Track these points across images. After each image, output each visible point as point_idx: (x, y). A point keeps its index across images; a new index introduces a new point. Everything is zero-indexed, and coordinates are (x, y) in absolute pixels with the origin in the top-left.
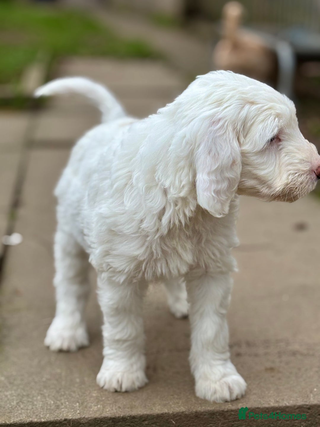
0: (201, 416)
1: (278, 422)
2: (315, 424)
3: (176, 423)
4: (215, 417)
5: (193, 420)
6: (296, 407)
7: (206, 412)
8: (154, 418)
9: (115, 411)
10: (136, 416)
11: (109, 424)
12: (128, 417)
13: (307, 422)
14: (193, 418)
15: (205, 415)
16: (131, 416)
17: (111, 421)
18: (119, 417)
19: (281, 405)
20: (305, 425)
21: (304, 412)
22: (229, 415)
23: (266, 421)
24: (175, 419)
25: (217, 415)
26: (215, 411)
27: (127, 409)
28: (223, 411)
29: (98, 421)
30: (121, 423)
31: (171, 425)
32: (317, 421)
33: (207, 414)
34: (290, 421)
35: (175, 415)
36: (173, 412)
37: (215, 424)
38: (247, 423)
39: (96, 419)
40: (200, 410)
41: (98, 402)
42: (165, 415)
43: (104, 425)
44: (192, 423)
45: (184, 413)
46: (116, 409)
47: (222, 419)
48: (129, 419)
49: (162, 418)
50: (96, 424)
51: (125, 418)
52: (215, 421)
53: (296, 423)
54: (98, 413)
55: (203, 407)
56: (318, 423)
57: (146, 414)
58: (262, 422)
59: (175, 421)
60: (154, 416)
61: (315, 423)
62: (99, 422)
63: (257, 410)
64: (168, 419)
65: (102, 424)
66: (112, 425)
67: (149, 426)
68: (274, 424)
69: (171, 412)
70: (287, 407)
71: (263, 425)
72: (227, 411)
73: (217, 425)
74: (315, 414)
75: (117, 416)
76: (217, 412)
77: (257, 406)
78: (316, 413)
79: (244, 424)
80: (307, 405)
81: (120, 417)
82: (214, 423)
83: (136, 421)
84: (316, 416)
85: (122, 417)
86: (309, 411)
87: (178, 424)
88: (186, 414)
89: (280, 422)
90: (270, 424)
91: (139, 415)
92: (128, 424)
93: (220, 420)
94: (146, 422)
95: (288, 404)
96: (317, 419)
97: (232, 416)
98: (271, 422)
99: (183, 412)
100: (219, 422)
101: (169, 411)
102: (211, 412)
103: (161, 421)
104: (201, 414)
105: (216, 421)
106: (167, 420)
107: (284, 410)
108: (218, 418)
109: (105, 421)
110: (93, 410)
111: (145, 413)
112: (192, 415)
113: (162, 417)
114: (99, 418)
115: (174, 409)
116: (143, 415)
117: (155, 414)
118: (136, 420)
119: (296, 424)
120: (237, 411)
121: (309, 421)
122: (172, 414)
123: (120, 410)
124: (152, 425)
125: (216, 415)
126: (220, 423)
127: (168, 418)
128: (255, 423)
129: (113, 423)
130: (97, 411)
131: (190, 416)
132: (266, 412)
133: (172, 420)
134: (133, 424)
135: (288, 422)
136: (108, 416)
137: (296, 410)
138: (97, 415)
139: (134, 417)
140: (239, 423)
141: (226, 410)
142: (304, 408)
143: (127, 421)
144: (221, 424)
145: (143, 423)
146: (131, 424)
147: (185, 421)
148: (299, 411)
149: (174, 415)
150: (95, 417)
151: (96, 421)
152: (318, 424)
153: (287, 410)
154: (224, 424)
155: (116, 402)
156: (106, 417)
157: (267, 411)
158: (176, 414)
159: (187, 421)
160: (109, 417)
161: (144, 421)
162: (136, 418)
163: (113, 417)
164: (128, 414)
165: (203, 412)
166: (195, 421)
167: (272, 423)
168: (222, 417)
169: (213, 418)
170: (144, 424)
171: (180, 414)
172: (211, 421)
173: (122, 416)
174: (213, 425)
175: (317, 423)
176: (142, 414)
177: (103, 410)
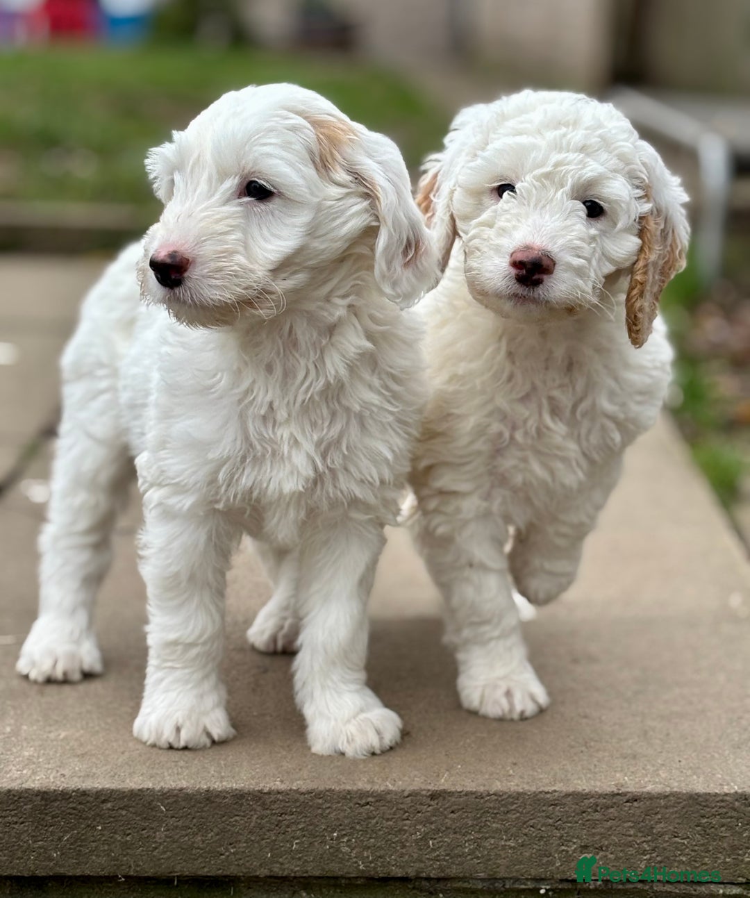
0: (217, 800)
1: (370, 821)
2: (444, 831)
3: (166, 810)
4: (245, 804)
5: (202, 805)
6: (406, 794)
7: (227, 792)
8: (123, 798)
9: (52, 780)
10: (89, 790)
11: (35, 803)
12: (73, 791)
13: (428, 825)
14: (200, 803)
15: (225, 798)
16: (79, 789)
17: (39, 798)
18: (55, 790)
19: (376, 788)
20: (424, 831)
21: (421, 804)
22: (271, 802)
23: (345, 817)
24: (166, 801)
25: (249, 798)
26: (246, 791)
27: (76, 779)
28: (260, 791)
29: (14, 796)
30: (58, 803)
31: (158, 815)
32: (448, 825)
33: (228, 795)
34: (394, 820)
35: (166, 794)
36: (162, 787)
37: (244, 816)
38: (308, 819)
39: (9, 791)
40: (216, 787)
41: (26, 765)
42: (145, 793)
43: (25, 805)
44: (199, 812)
45: (185, 791)
46: (54, 778)
47: (259, 808)
48: (75, 796)
49: (141, 799)
50: (10, 802)
51: (67, 794)
52: (244, 812)
53: (405, 825)
54: (19, 781)
55: (224, 783)
56: (449, 828)
57: (108, 789)
58: (338, 818)
59: (165, 808)
60: (124, 792)
61: (444, 829)
62: (16, 798)
63: (327, 793)
64: (152, 801)
65: (22, 802)
66: (42, 805)
67: (114, 812)
68: (362, 825)
69: (158, 788)
70: (389, 792)
71: (341, 825)
72: (269, 793)
73: (249, 820)
74: (445, 809)
75: (53, 788)
76: (249, 793)
77: (328, 787)
78: (447, 808)
79: (303, 820)
80: (429, 790)
81: (59, 790)
82: (242, 814)
83: (88, 802)
84: (445, 812)
85: (62, 791)
86: (432, 803)
87: (171, 812)
88: (187, 794)
89: (374, 821)
90: (353, 825)
91: (95, 790)
92: (74, 805)
93: (255, 810)
94: (109, 805)
95: (391, 787)
96: (447, 820)
97: (279, 802)
98: (356, 821)
99: (181, 790)
100: (252, 813)
101: (155, 787)
102: (237, 792)
103: (137, 804)
104: (217, 796)
105: (247, 812)
106: (150, 803)
107: (381, 798)
108: (252, 806)
109: (27, 797)
110: (10, 777)
111: (107, 786)
112: (199, 796)
113: (140, 795)
114: (17, 791)
115: (165, 783)
116: (103, 790)
117: (126, 790)
118: (89, 799)
119: (406, 828)
120: (288, 794)
121: (432, 823)
122: (159, 791)
123: (63, 779)
124: (120, 811)
125: (247, 800)
126: (256, 816)
127: (151, 798)
128: (323, 821)
129: (43, 802)
130: (16, 779)
131: (195, 797)
132: (345, 798)
133: (159, 804)
134: (83, 807)
135: (391, 823)
136: (34, 788)
137: (406, 799)
138: (15, 785)
139: (84, 793)
140: (293, 819)
141: (266, 790)
142: (423, 796)
143: (71, 800)
144: (257, 818)
145: (101, 805)
146: (79, 807)
147: (184, 808)
148: (412, 801)
149: (164, 794)
150: (9, 787)
151: (10, 795)
152: (449, 830)
153: (388, 797)
154: (262, 819)
155: (60, 767)
156: (29, 789)
157: (349, 797)
158: (169, 792)
159: (189, 809)
160: (36, 789)
161: (104, 802)
162: (89, 795)
163: (44, 789)
164: (73, 786)
165: (220, 792)
166: (205, 809)
167: (358, 823)
168: (259, 804)
169: (242, 805)
170: (104, 808)
171: (176, 791)
172: (237, 810)
173: (61, 789)
174: (241, 820)
175: (447, 828)
176: (100, 787)
177: (30, 777)
